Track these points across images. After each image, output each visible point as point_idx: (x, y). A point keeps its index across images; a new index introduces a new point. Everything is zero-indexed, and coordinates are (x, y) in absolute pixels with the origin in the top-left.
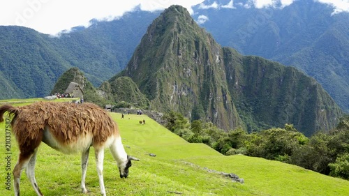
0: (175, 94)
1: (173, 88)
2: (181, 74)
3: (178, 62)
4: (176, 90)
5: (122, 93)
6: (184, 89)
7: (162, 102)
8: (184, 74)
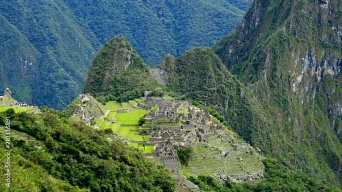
0: (309, 72)
1: (302, 62)
2: (324, 37)
3: (319, 15)
4: (310, 66)
5: (193, 73)
6: (330, 64)
7: (272, 86)
8: (330, 36)
